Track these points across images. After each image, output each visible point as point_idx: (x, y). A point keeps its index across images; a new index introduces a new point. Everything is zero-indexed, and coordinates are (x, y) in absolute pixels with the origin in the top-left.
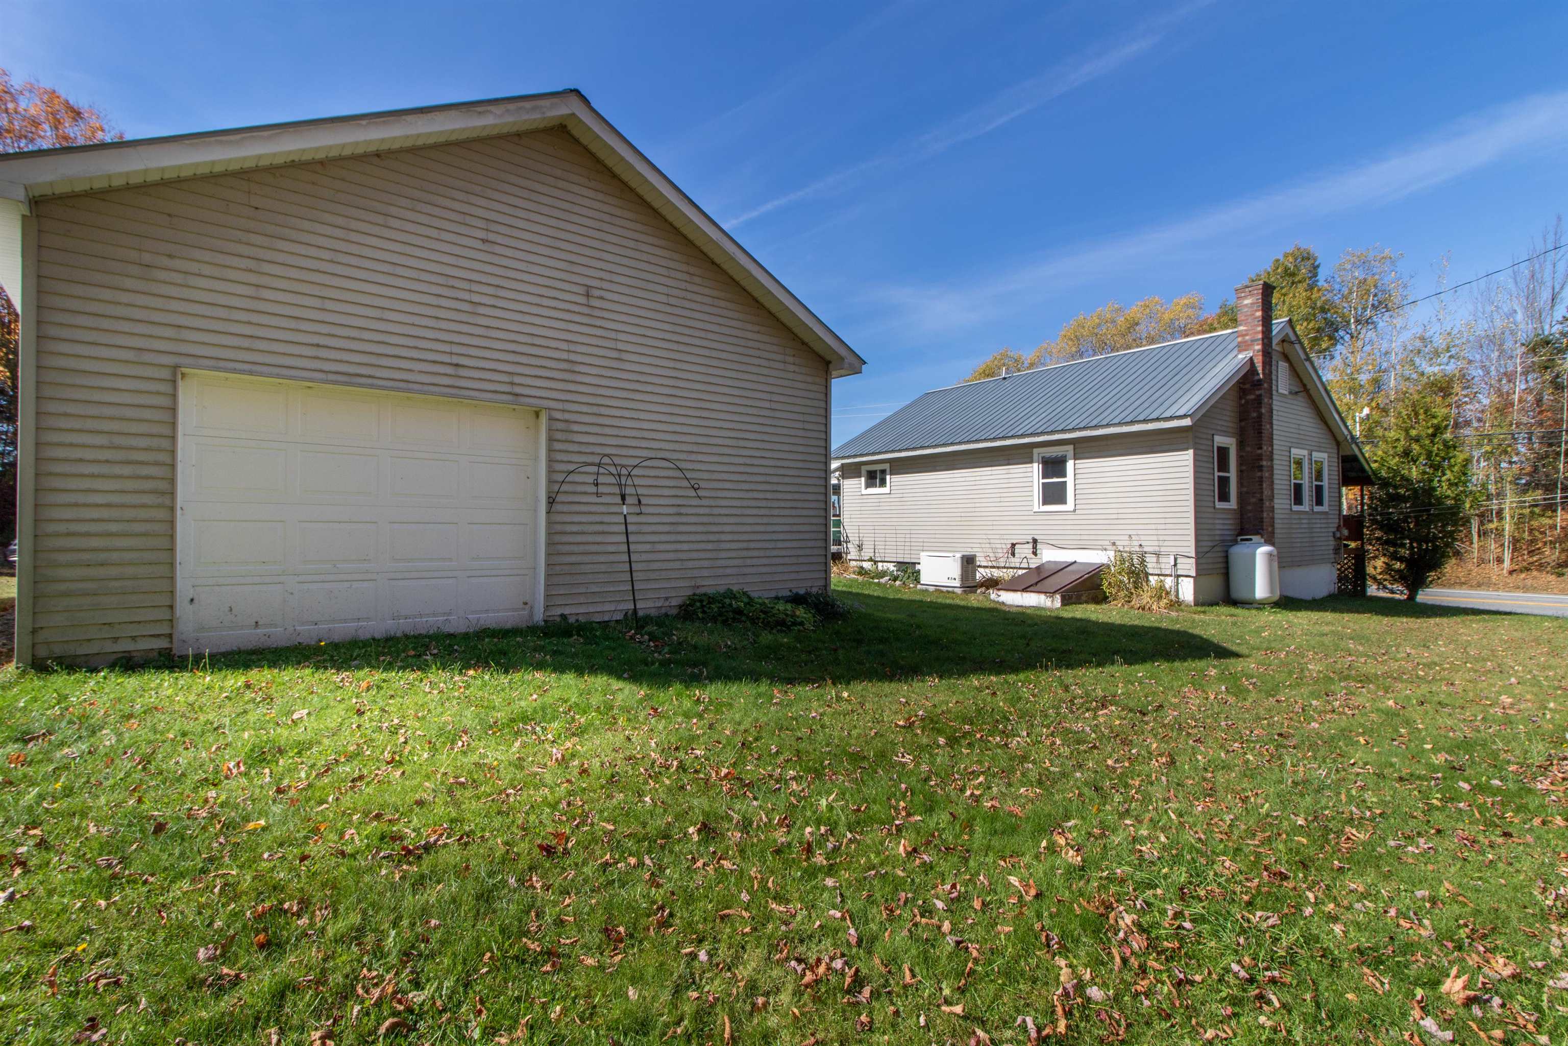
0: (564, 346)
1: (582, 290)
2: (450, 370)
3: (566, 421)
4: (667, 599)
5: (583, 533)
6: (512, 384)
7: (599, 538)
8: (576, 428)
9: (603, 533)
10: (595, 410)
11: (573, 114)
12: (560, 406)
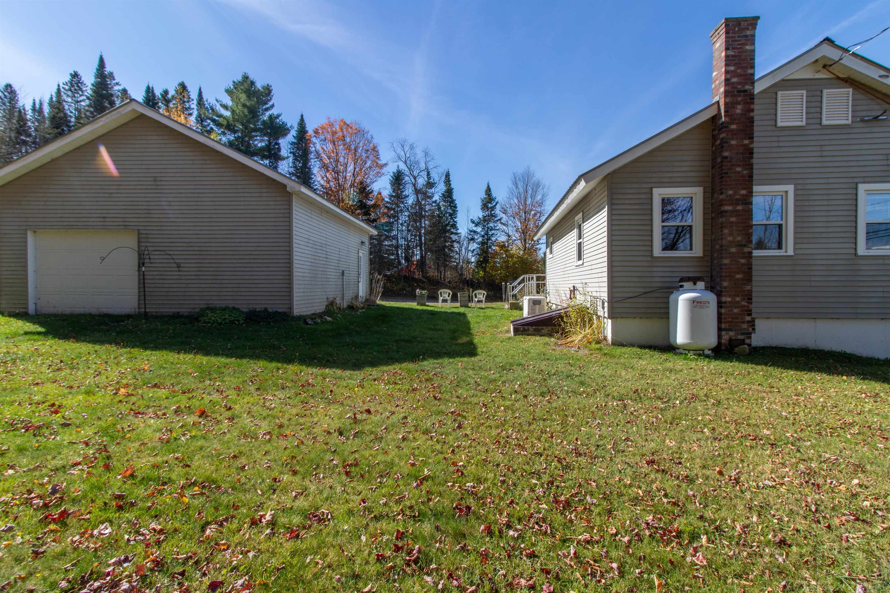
0: (146, 203)
1: (152, 179)
2: (102, 220)
3: (146, 234)
4: (194, 308)
5: (154, 279)
6: (124, 221)
7: (161, 281)
8: (150, 236)
9: (163, 279)
10: (159, 228)
11: (134, 109)
12: (144, 228)
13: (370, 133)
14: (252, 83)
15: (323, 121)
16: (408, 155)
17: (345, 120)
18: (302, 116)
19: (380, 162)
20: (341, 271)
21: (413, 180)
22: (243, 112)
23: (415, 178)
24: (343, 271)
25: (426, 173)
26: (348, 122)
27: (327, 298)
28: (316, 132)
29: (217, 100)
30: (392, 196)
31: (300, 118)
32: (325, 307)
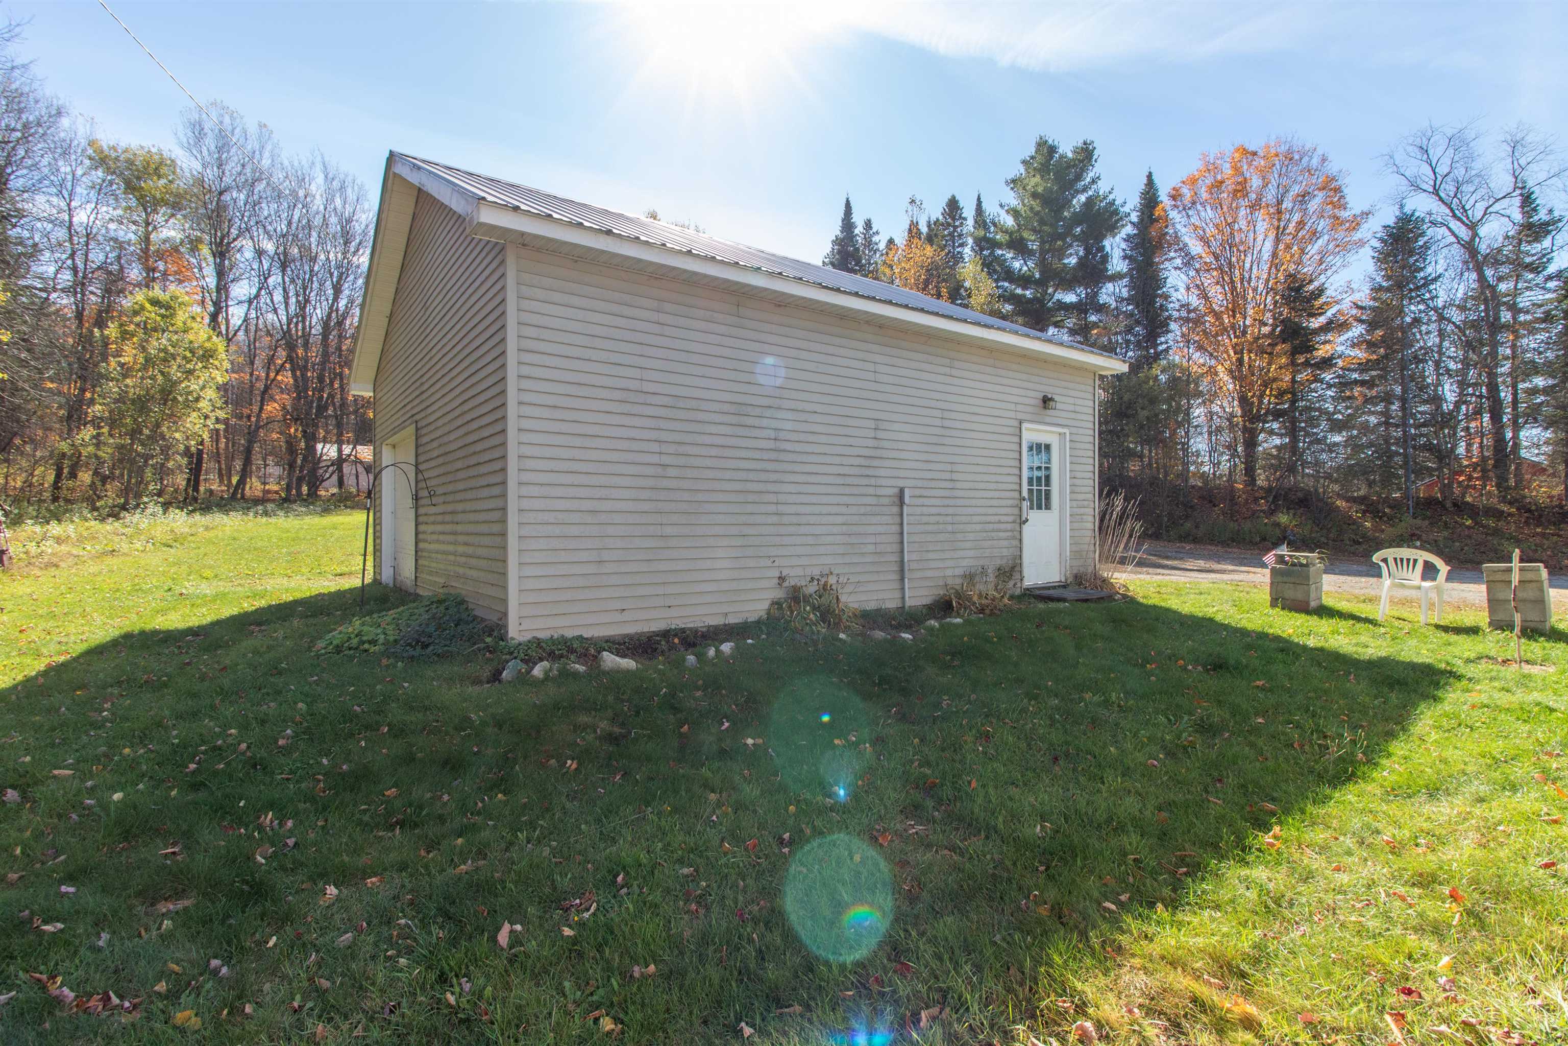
2: (405, 410)
3: (421, 428)
6: (412, 408)
8: (422, 432)
13: (1320, 151)
14: (1052, 149)
15: (1193, 166)
16: (1442, 169)
17: (1246, 146)
18: (1150, 176)
19: (1344, 214)
20: (896, 491)
21: (1464, 233)
22: (1032, 209)
23: (1473, 227)
24: (902, 491)
25: (1517, 201)
26: (1252, 148)
27: (782, 579)
28: (1175, 196)
29: (1001, 206)
30: (1380, 289)
31: (1145, 181)
32: (766, 605)
